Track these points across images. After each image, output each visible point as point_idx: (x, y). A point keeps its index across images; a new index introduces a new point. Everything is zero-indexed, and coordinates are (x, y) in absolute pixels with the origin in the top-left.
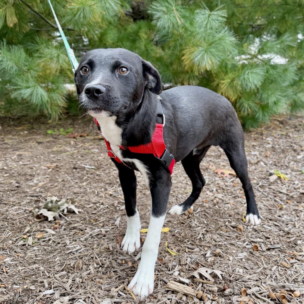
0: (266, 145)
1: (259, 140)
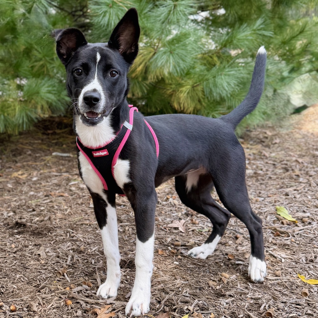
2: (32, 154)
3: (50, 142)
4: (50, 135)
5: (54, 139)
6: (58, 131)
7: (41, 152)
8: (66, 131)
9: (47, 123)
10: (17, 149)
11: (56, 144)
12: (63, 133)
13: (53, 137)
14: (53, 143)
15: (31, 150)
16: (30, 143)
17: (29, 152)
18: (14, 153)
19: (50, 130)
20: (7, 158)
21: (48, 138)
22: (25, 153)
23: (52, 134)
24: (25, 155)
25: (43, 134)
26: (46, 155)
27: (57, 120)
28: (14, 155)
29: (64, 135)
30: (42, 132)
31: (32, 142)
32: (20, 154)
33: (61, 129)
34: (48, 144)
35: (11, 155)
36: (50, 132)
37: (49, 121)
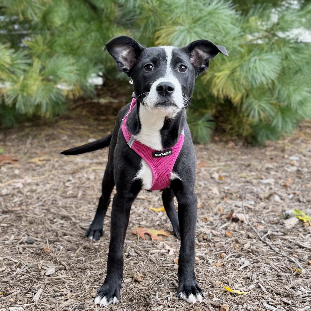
0: (288, 167)
1: (278, 160)
2: (67, 140)
7: (79, 138)
10: (53, 134)
14: (100, 129)
15: (68, 136)
16: (74, 128)
17: (65, 138)
18: (48, 138)
20: (39, 142)
22: (60, 139)
24: (59, 141)
28: (48, 140)
30: (94, 117)
31: (77, 127)
32: (54, 139)
34: (93, 131)
35: (44, 140)
36: (102, 117)
37: (106, 106)
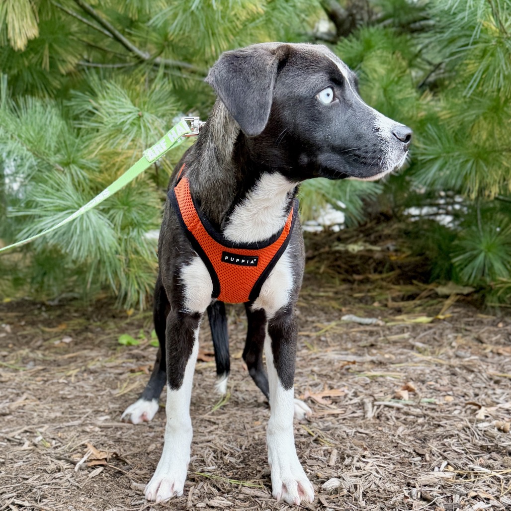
2: (301, 316)
3: (351, 296)
4: (356, 283)
5: (360, 292)
6: (374, 276)
7: (321, 313)
8: (388, 277)
9: (357, 262)
11: (360, 300)
12: (382, 279)
13: (363, 287)
14: (356, 298)
19: (358, 273)
21: (351, 289)
23: (361, 282)
25: (344, 281)
26: (329, 320)
27: (377, 256)
29: (384, 284)
30: (342, 277)
31: (314, 293)
33: (381, 272)
34: (345, 299)
36: (357, 277)
37: (362, 257)
